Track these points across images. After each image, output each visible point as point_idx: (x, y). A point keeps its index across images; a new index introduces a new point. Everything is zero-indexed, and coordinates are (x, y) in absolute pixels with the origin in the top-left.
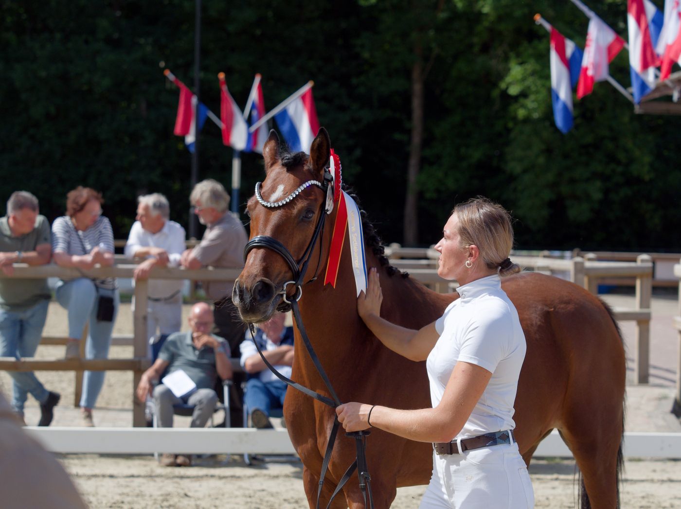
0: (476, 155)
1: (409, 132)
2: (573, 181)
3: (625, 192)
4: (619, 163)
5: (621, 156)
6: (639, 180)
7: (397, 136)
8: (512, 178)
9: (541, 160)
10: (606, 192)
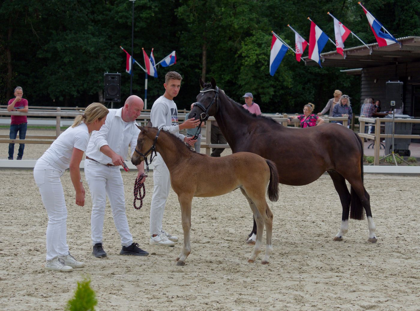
0: (228, 78)
1: (201, 69)
2: (263, 88)
3: (282, 92)
4: (279, 81)
5: (281, 79)
6: (287, 88)
7: (197, 70)
8: (240, 87)
9: (252, 80)
10: (275, 92)
